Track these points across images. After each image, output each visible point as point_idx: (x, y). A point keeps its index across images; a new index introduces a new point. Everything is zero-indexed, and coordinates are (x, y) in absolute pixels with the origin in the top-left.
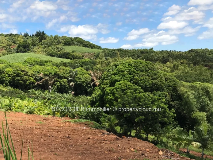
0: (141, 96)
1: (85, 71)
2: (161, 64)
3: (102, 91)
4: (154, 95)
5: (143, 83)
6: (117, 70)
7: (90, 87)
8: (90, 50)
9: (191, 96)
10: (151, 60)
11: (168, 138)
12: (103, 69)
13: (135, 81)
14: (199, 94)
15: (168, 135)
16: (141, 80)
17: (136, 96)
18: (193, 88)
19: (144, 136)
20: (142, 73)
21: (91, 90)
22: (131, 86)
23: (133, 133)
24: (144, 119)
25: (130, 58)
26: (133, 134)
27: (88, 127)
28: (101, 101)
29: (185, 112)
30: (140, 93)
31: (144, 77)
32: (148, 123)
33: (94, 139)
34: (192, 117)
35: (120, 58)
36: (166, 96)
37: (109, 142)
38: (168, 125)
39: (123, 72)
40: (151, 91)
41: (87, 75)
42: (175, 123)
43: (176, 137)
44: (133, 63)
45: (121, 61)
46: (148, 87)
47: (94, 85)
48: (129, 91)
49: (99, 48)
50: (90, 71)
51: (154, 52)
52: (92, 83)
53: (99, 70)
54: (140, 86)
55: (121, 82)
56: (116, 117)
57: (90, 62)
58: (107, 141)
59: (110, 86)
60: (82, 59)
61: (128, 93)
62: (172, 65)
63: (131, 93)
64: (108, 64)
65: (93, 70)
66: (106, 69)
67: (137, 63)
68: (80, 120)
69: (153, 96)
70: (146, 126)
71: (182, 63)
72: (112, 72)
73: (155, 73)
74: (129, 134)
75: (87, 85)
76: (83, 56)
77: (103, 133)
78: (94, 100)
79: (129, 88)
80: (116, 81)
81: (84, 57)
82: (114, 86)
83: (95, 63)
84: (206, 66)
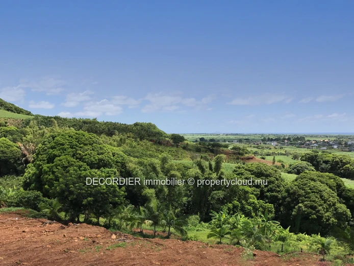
0: (87, 174)
1: (11, 143)
2: (107, 137)
3: (38, 168)
4: (102, 172)
5: (88, 159)
6: (55, 143)
7: (22, 164)
8: (16, 115)
9: (139, 172)
10: (96, 132)
11: (121, 219)
12: (36, 141)
13: (78, 156)
14: (147, 170)
15: (120, 215)
16: (86, 155)
17: (81, 174)
18: (141, 164)
19: (95, 220)
20: (86, 147)
21: (22, 168)
22: (75, 162)
23: (82, 218)
24: (93, 201)
25: (72, 128)
26: (81, 220)
27: (22, 217)
28: (38, 182)
29: (135, 189)
30: (85, 170)
31: (89, 152)
32: (98, 205)
33: (32, 232)
34: (143, 194)
35: (58, 128)
36: (115, 174)
37: (52, 233)
38: (120, 205)
39: (63, 145)
40: (98, 168)
41: (15, 148)
42: (127, 202)
43: (129, 217)
44: (74, 135)
45: (59, 131)
46: (95, 164)
47: (27, 162)
48: (72, 168)
49: (29, 113)
50: (19, 143)
51: (98, 122)
52: (24, 159)
53: (32, 142)
54: (85, 162)
55: (61, 158)
56: (60, 201)
57: (18, 131)
58: (49, 232)
59: (48, 163)
60: (5, 126)
61: (71, 171)
62: (119, 139)
63: (74, 170)
64: (43, 135)
65: (22, 141)
66: (40, 142)
67: (79, 135)
68: (9, 209)
69: (101, 174)
70: (95, 208)
71: (128, 137)
72: (49, 146)
73: (100, 148)
74: (77, 220)
75: (16, 162)
76: (6, 123)
77: (43, 223)
78: (28, 181)
79: (72, 165)
80: (55, 156)
81: (8, 124)
82: (53, 163)
83: (25, 134)
84: (151, 141)
